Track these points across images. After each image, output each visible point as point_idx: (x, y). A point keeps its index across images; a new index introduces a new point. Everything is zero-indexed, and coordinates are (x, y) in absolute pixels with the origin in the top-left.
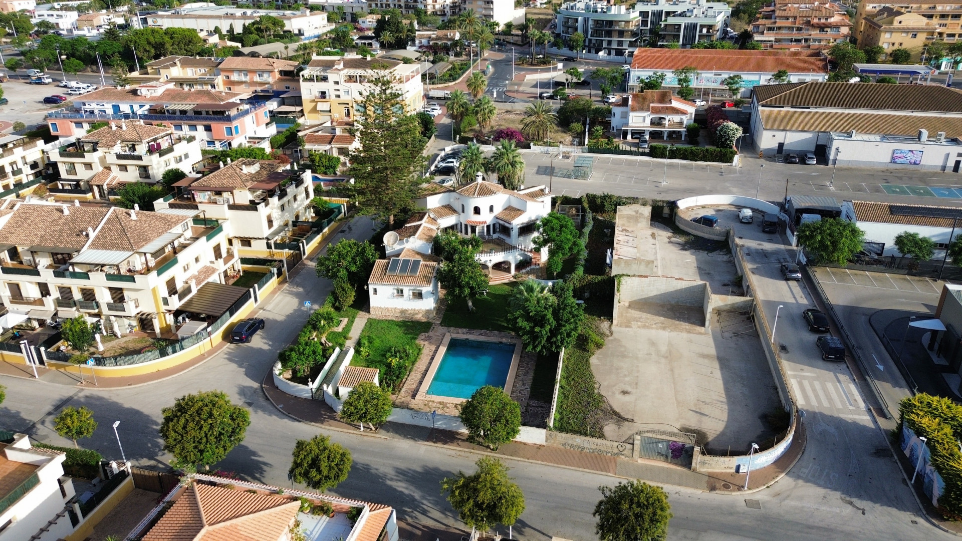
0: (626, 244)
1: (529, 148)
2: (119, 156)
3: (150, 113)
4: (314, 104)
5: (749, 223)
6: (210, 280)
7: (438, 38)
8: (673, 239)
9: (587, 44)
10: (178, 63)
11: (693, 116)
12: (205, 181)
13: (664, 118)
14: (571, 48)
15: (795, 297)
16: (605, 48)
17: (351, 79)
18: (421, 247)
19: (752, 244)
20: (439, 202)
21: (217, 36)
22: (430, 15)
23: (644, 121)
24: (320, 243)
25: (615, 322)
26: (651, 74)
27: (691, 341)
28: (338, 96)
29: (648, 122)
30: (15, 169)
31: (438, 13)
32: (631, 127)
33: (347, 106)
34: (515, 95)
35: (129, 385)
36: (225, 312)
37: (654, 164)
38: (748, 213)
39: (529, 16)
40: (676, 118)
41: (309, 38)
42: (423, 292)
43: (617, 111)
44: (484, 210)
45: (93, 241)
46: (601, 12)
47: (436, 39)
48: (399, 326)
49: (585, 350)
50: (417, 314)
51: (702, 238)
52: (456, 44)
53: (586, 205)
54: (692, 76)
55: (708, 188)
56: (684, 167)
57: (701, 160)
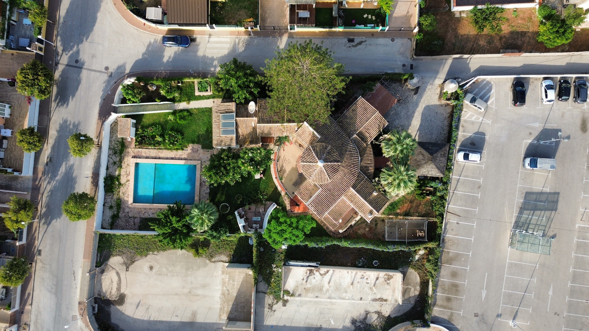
27: (210, 309)
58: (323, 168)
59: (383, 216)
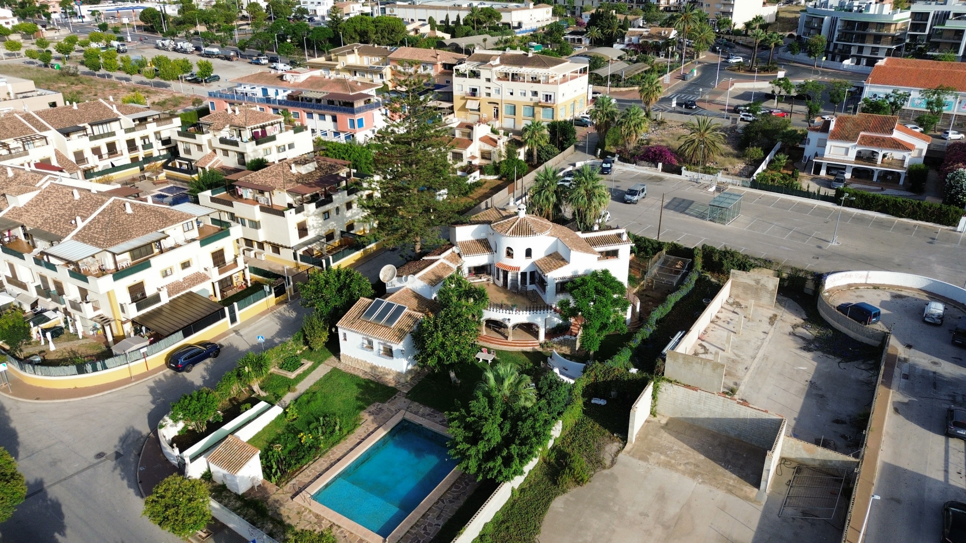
0: (725, 325)
1: (680, 173)
2: (223, 141)
3: (288, 98)
4: (464, 101)
5: (935, 325)
6: (195, 289)
7: (650, 36)
8: (801, 330)
9: (831, 49)
10: (356, 51)
11: (924, 153)
12: (252, 177)
13: (877, 153)
14: (810, 53)
15: (946, 471)
16: (853, 56)
17: (505, 77)
18: (422, 289)
19: (922, 360)
20: (473, 234)
21: (428, 27)
22: (662, 11)
23: (847, 154)
24: (358, 261)
25: (628, 447)
26: (889, 91)
27: (723, 509)
28: (489, 95)
29: (852, 155)
30: (147, 142)
31: (672, 9)
32: (829, 159)
33: (497, 106)
34: (705, 106)
35: (38, 399)
36: (177, 331)
37: (835, 215)
38: (937, 308)
39: (781, 15)
40: (897, 155)
41: (526, 31)
42: (394, 349)
43: (813, 136)
44: (519, 253)
45: (80, 231)
46: (856, 11)
47: (647, 37)
48: (359, 385)
49: (555, 483)
50: (387, 374)
51: (846, 336)
52: (668, 42)
53: (699, 261)
54: (949, 98)
55: (897, 260)
56: (879, 223)
57: (908, 217)
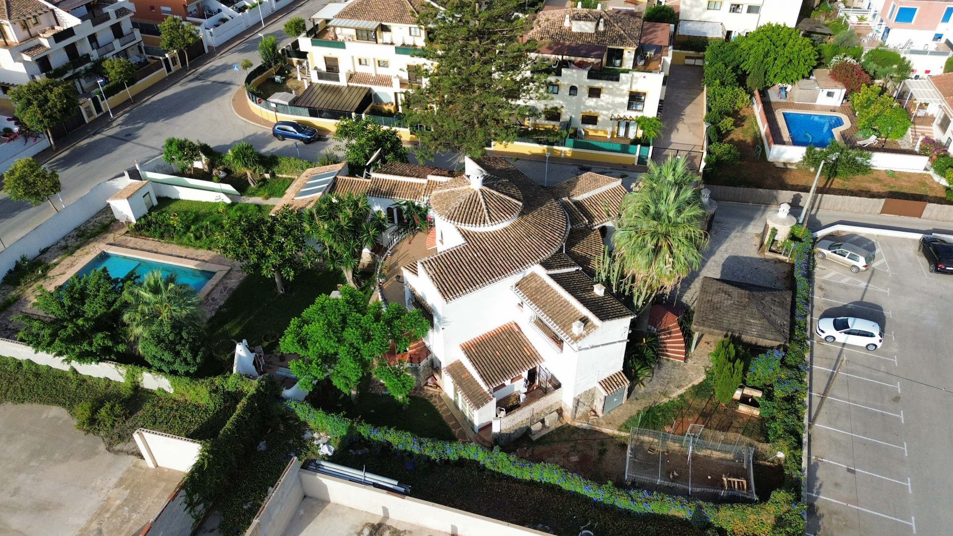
58: (480, 193)
59: (623, 434)
